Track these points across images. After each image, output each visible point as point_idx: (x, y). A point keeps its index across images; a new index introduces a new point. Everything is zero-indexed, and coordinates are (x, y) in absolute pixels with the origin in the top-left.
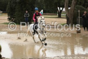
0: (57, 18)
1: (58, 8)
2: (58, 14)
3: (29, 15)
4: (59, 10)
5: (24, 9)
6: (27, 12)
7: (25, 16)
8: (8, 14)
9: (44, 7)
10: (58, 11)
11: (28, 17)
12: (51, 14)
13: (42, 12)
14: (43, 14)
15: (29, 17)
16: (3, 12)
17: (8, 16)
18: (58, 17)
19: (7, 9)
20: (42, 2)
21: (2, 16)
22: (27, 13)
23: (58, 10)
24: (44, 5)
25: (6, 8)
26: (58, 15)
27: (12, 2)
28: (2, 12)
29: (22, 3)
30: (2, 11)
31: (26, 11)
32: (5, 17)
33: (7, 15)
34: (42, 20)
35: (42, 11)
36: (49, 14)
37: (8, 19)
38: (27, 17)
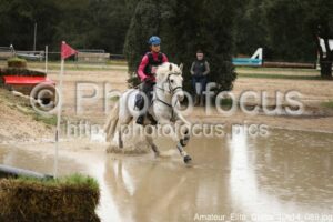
0: (317, 78)
1: (322, 41)
2: (322, 65)
3: (208, 68)
4: (324, 50)
5: (189, 45)
6: (200, 56)
7: (192, 72)
8: (130, 65)
9: (268, 39)
10: (322, 54)
11: (205, 73)
12: (294, 64)
13: (260, 57)
14: (262, 66)
15: (208, 75)
16: (111, 58)
17: (131, 71)
18: (319, 74)
19: (126, 45)
20: (259, 21)
21: (107, 70)
22: (203, 61)
23: (320, 48)
24: (267, 29)
25: (124, 41)
26: (319, 68)
27: (145, 19)
28: (108, 55)
29: (182, 23)
30: (107, 52)
31: (198, 54)
32: (120, 74)
33: (127, 68)
34: (171, 77)
35: (259, 52)
36: (287, 64)
37: (129, 81)
38: (203, 77)
